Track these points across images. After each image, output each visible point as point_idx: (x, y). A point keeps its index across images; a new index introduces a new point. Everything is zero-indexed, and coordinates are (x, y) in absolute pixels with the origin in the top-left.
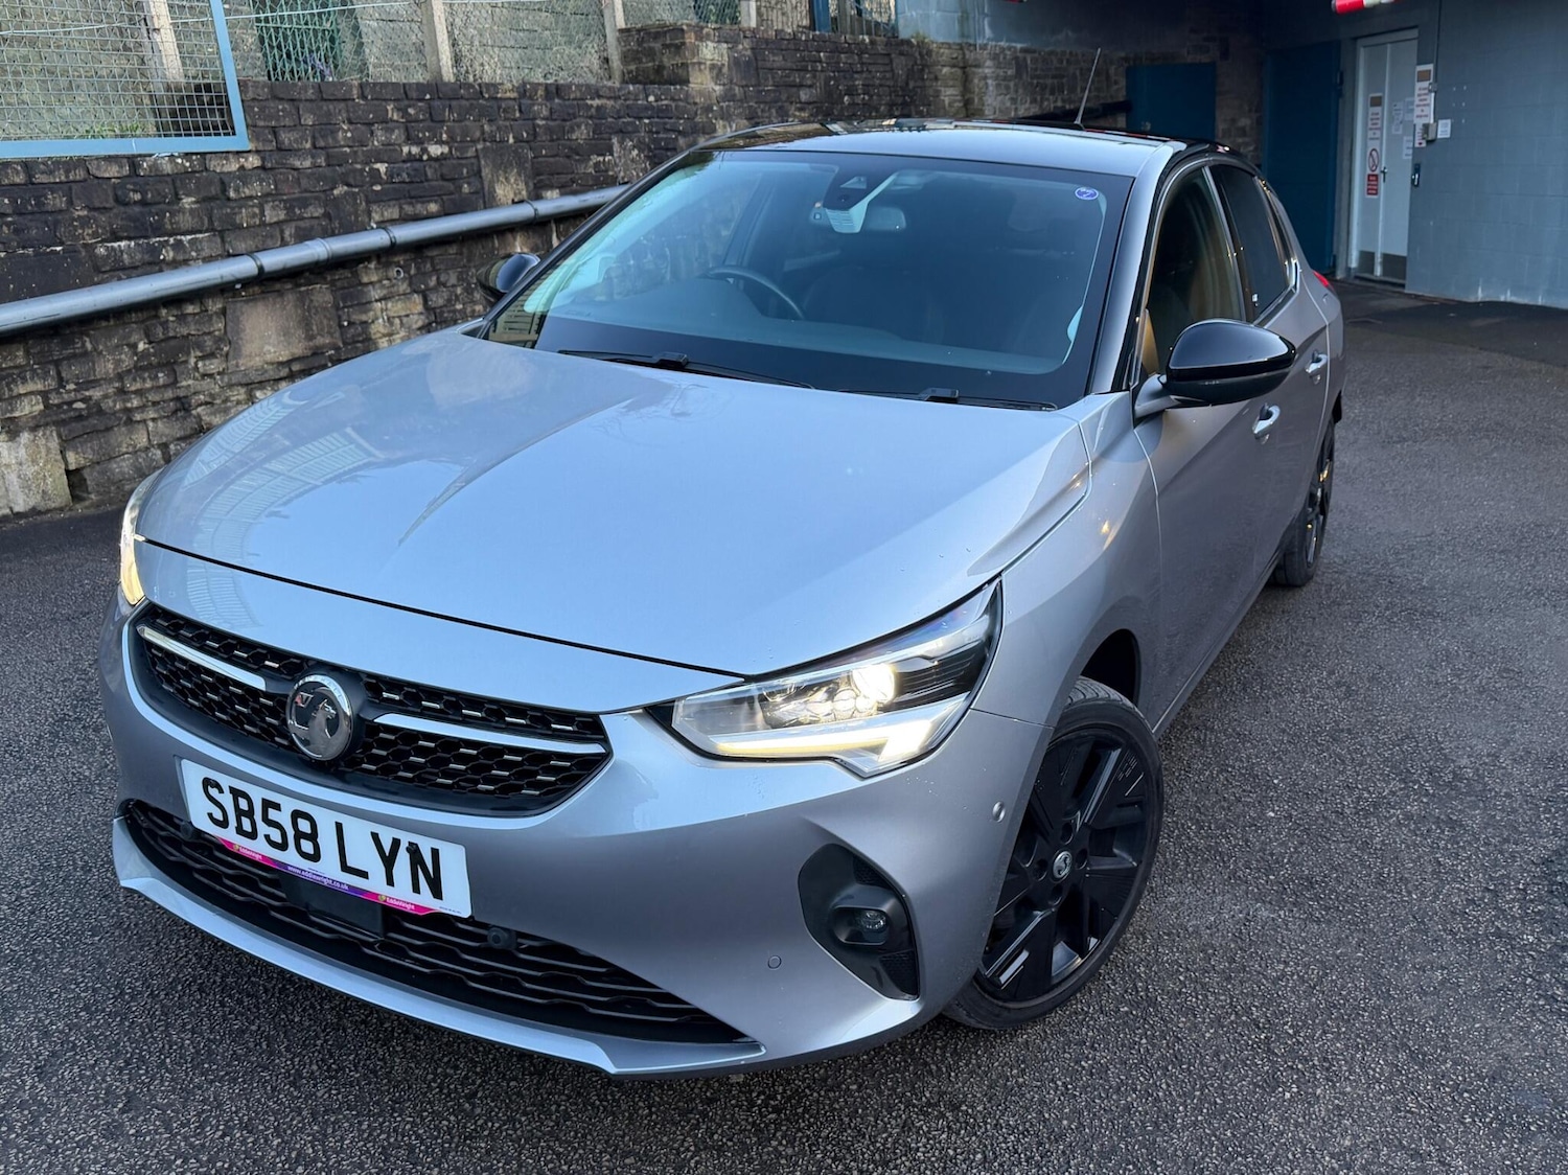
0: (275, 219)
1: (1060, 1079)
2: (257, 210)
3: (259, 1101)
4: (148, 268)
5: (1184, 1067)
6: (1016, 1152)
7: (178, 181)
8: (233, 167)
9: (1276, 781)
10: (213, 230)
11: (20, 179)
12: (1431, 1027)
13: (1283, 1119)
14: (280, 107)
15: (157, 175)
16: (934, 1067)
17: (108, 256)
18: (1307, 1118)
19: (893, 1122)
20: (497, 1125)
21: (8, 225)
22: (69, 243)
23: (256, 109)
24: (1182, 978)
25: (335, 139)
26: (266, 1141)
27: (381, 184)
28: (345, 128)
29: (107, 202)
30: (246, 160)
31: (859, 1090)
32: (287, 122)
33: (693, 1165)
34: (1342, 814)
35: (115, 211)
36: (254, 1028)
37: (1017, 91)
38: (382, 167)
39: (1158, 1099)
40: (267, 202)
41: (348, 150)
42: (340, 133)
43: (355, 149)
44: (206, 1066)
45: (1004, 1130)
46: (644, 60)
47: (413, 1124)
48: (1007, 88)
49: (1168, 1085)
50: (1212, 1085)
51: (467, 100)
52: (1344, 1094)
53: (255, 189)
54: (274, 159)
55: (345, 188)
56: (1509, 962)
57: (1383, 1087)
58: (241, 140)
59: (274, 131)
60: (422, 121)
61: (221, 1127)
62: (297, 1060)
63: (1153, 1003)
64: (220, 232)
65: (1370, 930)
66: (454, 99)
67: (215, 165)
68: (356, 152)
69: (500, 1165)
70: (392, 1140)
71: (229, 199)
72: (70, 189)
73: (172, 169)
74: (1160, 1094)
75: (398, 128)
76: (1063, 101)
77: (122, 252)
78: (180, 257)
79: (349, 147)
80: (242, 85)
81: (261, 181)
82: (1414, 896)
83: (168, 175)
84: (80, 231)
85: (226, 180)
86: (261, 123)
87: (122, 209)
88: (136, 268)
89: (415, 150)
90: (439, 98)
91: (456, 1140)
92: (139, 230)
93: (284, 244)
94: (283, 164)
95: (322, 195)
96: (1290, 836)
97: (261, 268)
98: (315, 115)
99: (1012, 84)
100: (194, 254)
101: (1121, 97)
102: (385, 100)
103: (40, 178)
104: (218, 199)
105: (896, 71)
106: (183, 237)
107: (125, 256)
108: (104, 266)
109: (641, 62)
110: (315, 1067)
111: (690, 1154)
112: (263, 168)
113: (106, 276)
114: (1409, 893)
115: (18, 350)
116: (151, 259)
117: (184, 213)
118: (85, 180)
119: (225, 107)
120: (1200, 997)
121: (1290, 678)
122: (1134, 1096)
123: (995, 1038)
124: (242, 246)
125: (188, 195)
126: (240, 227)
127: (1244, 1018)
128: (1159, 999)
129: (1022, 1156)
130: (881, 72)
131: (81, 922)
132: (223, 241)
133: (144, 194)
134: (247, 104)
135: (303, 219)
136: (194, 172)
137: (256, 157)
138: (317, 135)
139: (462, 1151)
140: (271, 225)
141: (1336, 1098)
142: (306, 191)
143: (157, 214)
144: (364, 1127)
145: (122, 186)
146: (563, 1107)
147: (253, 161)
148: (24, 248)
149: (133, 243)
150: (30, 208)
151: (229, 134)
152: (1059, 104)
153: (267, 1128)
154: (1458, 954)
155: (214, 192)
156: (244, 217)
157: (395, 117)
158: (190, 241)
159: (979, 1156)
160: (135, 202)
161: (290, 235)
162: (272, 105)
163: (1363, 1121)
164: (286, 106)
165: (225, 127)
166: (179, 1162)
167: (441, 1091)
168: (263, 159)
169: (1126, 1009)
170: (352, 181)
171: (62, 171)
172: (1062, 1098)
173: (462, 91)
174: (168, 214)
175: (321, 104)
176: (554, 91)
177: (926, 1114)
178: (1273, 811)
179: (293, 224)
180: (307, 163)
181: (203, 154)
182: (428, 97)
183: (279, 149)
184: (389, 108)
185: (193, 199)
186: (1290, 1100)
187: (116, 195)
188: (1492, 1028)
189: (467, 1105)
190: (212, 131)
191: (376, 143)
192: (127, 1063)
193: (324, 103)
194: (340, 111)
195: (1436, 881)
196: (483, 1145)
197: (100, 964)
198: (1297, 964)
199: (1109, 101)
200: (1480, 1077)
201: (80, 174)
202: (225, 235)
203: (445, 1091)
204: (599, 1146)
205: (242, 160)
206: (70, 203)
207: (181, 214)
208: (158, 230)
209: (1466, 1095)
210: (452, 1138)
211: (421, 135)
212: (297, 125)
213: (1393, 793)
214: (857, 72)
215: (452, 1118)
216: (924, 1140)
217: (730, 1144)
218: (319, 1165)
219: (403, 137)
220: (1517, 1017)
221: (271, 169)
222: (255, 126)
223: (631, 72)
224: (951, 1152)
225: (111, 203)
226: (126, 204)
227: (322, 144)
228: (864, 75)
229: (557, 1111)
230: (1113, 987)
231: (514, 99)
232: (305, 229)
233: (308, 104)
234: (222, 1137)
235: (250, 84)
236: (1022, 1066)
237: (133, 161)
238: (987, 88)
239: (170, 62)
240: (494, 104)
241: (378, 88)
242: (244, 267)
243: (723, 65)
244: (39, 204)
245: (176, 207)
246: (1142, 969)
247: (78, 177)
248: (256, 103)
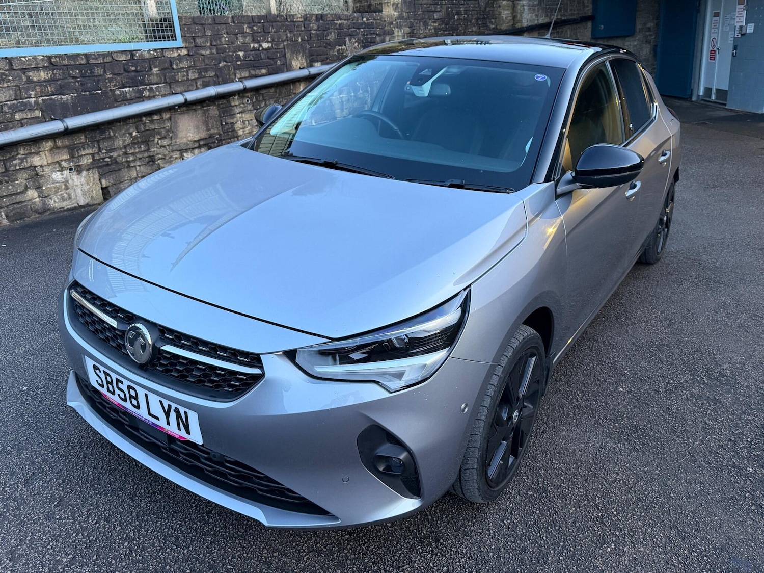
0: (193, 78)
1: (492, 530)
2: (185, 74)
3: (115, 506)
4: (138, 100)
5: (556, 528)
6: (464, 568)
7: (151, 61)
8: (176, 55)
9: (626, 371)
10: (166, 83)
11: (83, 62)
12: (691, 517)
13: (605, 563)
14: (197, 28)
15: (143, 59)
16: (430, 517)
17: (120, 95)
18: (617, 564)
19: (405, 546)
20: (218, 529)
21: (78, 82)
22: (104, 89)
23: (186, 29)
24: (562, 478)
25: (220, 41)
26: (114, 528)
27: (240, 61)
28: (225, 36)
29: (120, 71)
30: (181, 51)
31: (391, 527)
32: (199, 34)
33: (305, 560)
34: (657, 391)
35: (124, 75)
36: (120, 468)
37: (538, 11)
38: (241, 54)
39: (540, 545)
40: (190, 70)
41: (226, 46)
42: (223, 39)
43: (229, 46)
44: (96, 486)
45: (460, 555)
46: (363, 2)
47: (181, 525)
48: (534, 10)
49: (547, 538)
50: (570, 540)
51: (281, 22)
52: (640, 552)
53: (185, 64)
54: (194, 50)
55: (225, 63)
56: (737, 483)
57: (660, 549)
58: (179, 43)
59: (194, 38)
60: (260, 32)
61: (96, 519)
62: (136, 486)
63: (546, 491)
64: (169, 83)
65: (664, 458)
66: (275, 22)
67: (168, 54)
68: (230, 47)
69: (216, 550)
70: (169, 532)
71: (173, 69)
72: (105, 66)
73: (149, 56)
74: (542, 542)
75: (249, 36)
76: (561, 15)
77: (126, 93)
78: (152, 95)
79: (227, 45)
80: (180, 18)
81: (187, 60)
82: (690, 441)
83: (147, 59)
84: (109, 84)
85: (172, 60)
86: (188, 35)
87: (127, 74)
88: (132, 100)
89: (256, 46)
90: (268, 22)
91: (198, 535)
92: (134, 83)
93: (197, 88)
94: (198, 53)
95: (214, 67)
96: (629, 402)
97: (186, 100)
98: (212, 31)
99: (536, 8)
100: (157, 93)
101: (590, 13)
102: (243, 23)
103: (92, 61)
104: (168, 69)
105: (480, 3)
106: (153, 86)
107: (128, 95)
108: (119, 99)
109: (361, 2)
110: (142, 491)
111: (305, 553)
112: (188, 55)
113: (119, 103)
114: (688, 439)
115: (81, 136)
116: (139, 96)
117: (153, 75)
118: (111, 62)
119: (172, 28)
120: (570, 489)
121: (641, 314)
122: (529, 542)
123: (463, 504)
124: (178, 90)
125: (155, 67)
126: (178, 81)
127: (592, 503)
128: (549, 489)
129: (467, 570)
130: (473, 4)
131: (59, 408)
132: (170, 88)
133: (136, 67)
134: (182, 26)
135: (206, 77)
136: (158, 57)
137: (185, 50)
138: (213, 40)
139: (200, 541)
140: (191, 80)
141: (634, 554)
142: (207, 65)
143: (142, 76)
144: (158, 524)
145: (127, 64)
146: (249, 523)
147: (184, 52)
148: (85, 92)
149: (131, 89)
150: (87, 74)
151: (174, 40)
152: (559, 17)
153: (116, 521)
154: (711, 476)
155: (167, 66)
156: (180, 77)
157: (248, 31)
158: (156, 88)
159: (445, 568)
160: (133, 71)
161: (200, 85)
162: (193, 27)
163: (648, 568)
164: (199, 27)
165: (172, 37)
166: (74, 535)
167: (196, 508)
168: (189, 51)
169: (531, 493)
170: (228, 60)
171: (101, 58)
172: (492, 540)
173: (278, 18)
174: (146, 76)
175: (214, 25)
176: (320, 17)
177: (422, 542)
178: (622, 388)
179: (201, 80)
180: (208, 52)
181: (162, 49)
182: (262, 21)
183: (196, 46)
184: (245, 27)
185: (158, 69)
186: (610, 552)
187: (124, 68)
188: (725, 520)
189: (206, 517)
190: (166, 39)
191: (239, 43)
192: (63, 481)
193: (216, 25)
194: (223, 28)
195: (703, 433)
196: (210, 539)
197: (63, 430)
198: (623, 475)
199: (584, 15)
200: (714, 548)
201: (109, 59)
202: (171, 83)
203: (198, 509)
204: (263, 545)
205: (179, 51)
206: (105, 72)
207: (152, 76)
208: (142, 83)
209: (705, 558)
210: (197, 534)
211: (259, 39)
212: (204, 35)
213: (686, 382)
214: (462, 4)
215: (199, 523)
216: (419, 557)
217: (325, 550)
218: (135, 542)
219: (251, 40)
220: (738, 515)
221: (192, 55)
222: (185, 36)
223: (357, 7)
224: (431, 565)
225: (122, 71)
226: (129, 72)
227: (215, 44)
228: (465, 6)
229: (247, 524)
230: (526, 480)
231: (302, 22)
232: (206, 82)
233: (209, 26)
234: (96, 524)
235: (183, 18)
236: (474, 521)
237: (132, 53)
238: (524, 10)
239: (151, 9)
240: (292, 23)
241: (240, 18)
242: (178, 99)
243: (399, 3)
244: (91, 72)
245: (150, 73)
246: (543, 471)
247: (108, 61)
248: (186, 26)
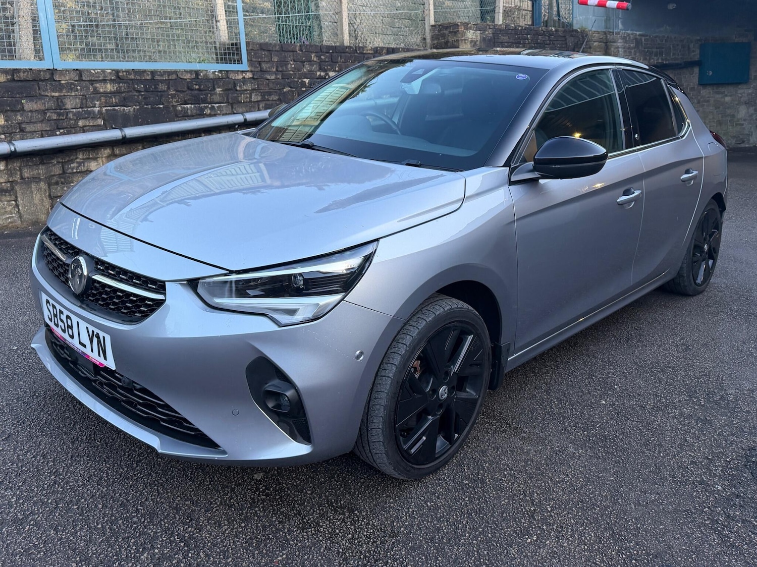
0: (256, 100)
1: (412, 508)
2: (248, 96)
3: (55, 447)
4: (199, 117)
5: (481, 515)
6: (370, 538)
7: (215, 81)
8: (240, 77)
9: (616, 387)
10: (228, 103)
11: (149, 77)
12: (633, 522)
13: (520, 552)
14: (263, 53)
15: (207, 79)
16: (353, 491)
17: (182, 111)
18: (533, 554)
19: (318, 511)
20: (142, 476)
21: (142, 95)
22: (166, 104)
23: (252, 54)
24: (505, 473)
25: (287, 68)
26: (47, 463)
27: (305, 88)
28: (292, 63)
29: (184, 88)
30: (246, 74)
31: (311, 494)
32: (266, 59)
33: (214, 510)
34: (644, 408)
35: (187, 92)
36: (72, 417)
37: (635, 54)
38: (307, 81)
39: (458, 528)
40: (253, 92)
41: (292, 72)
42: (289, 65)
43: (295, 72)
44: (45, 429)
45: (369, 526)
46: (440, 39)
47: (109, 468)
48: (630, 52)
49: (467, 522)
50: (491, 527)
51: (349, 53)
52: (562, 546)
53: (249, 87)
54: (259, 74)
55: (289, 88)
56: (699, 498)
57: (586, 547)
58: (245, 66)
59: (260, 63)
60: (327, 62)
61: (34, 454)
62: (80, 433)
64: (231, 103)
65: (625, 467)
66: (344, 53)
67: (232, 76)
68: (295, 74)
69: (133, 492)
70: (96, 473)
71: (237, 90)
72: (169, 82)
73: (213, 77)
74: (460, 526)
75: (316, 64)
76: (662, 59)
77: (188, 109)
78: (213, 113)
79: (293, 71)
80: (248, 44)
81: (252, 83)
82: (662, 455)
83: (211, 79)
84: (171, 100)
85: (236, 82)
86: (254, 60)
87: (190, 92)
88: (193, 116)
89: (322, 74)
90: (336, 52)
91: (121, 478)
92: (196, 101)
93: (259, 110)
94: (262, 77)
95: (278, 91)
96: (607, 414)
97: (245, 120)
98: (278, 57)
99: (633, 51)
100: (219, 112)
101: (697, 58)
102: (311, 52)
103: (157, 77)
104: (232, 90)
105: (568, 44)
106: (215, 105)
107: (189, 111)
108: (180, 114)
110: (85, 437)
111: (216, 505)
112: (253, 78)
113: (180, 118)
114: (660, 452)
115: (140, 146)
116: (200, 113)
117: (216, 95)
118: (176, 79)
119: (239, 52)
120: (510, 484)
121: (657, 339)
122: (446, 524)
123: (391, 483)
124: (240, 110)
125: (219, 88)
126: (240, 102)
127: (527, 498)
128: (487, 480)
129: (372, 540)
130: (560, 44)
131: (38, 365)
132: (232, 108)
133: (200, 86)
134: (248, 51)
135: (269, 100)
136: (222, 78)
137: (250, 73)
138: (279, 65)
139: (121, 483)
140: (254, 102)
141: (556, 547)
142: (271, 89)
143: (205, 95)
144: (89, 465)
145: (191, 82)
146: (174, 474)
147: (249, 75)
148: (147, 105)
149: (193, 106)
150: (151, 89)
151: (240, 63)
152: (660, 61)
153: (51, 458)
154: (671, 488)
155: (230, 87)
156: (242, 98)
157: (315, 60)
158: (217, 107)
159: (350, 536)
160: (196, 89)
161: (262, 107)
162: (260, 52)
163: (565, 562)
164: (266, 53)
165: (238, 61)
166: (9, 464)
167: (128, 457)
168: (253, 75)
169: (467, 482)
170: (292, 86)
171: (166, 75)
172: (408, 517)
173: (347, 50)
174: (209, 95)
175: (281, 52)
176: (391, 51)
177: (336, 511)
178: (606, 401)
179: (264, 102)
180: (273, 77)
181: (227, 71)
182: (331, 51)
183: (261, 71)
184: (312, 55)
185: (221, 89)
186: (529, 543)
187: (188, 86)
188: (669, 530)
189: (135, 465)
190: (232, 62)
191: (305, 70)
192: (18, 422)
193: (283, 52)
194: (290, 56)
195: (679, 449)
196: (131, 483)
197: (34, 383)
198: (573, 477)
199: (689, 60)
200: (648, 554)
201: (174, 77)
202: (233, 105)
203: (130, 457)
204: (179, 494)
205: (244, 74)
206: (169, 88)
207: (215, 96)
208: (205, 101)
209: (634, 561)
210: (120, 477)
211: (326, 68)
212: (270, 61)
213: (680, 401)
214: (547, 44)
215: (126, 469)
216: (328, 523)
217: (236, 505)
218: (61, 477)
219: (318, 68)
220: (688, 527)
221: (256, 79)
222: (251, 61)
223: (435, 44)
224: (337, 531)
225: (185, 89)
226: (192, 90)
227: (281, 69)
228: (551, 46)
229: (170, 475)
230: (466, 471)
231: (372, 54)
232: (268, 105)
233: (276, 52)
234: (32, 458)
235: (251, 43)
236: (397, 499)
237: (197, 73)
238: (618, 52)
239: (223, 34)
240: (361, 55)
241: (308, 47)
242: (238, 118)
243: (477, 41)
244: (156, 88)
245: (213, 92)
246: (487, 465)
247: (173, 78)
248: (253, 51)
